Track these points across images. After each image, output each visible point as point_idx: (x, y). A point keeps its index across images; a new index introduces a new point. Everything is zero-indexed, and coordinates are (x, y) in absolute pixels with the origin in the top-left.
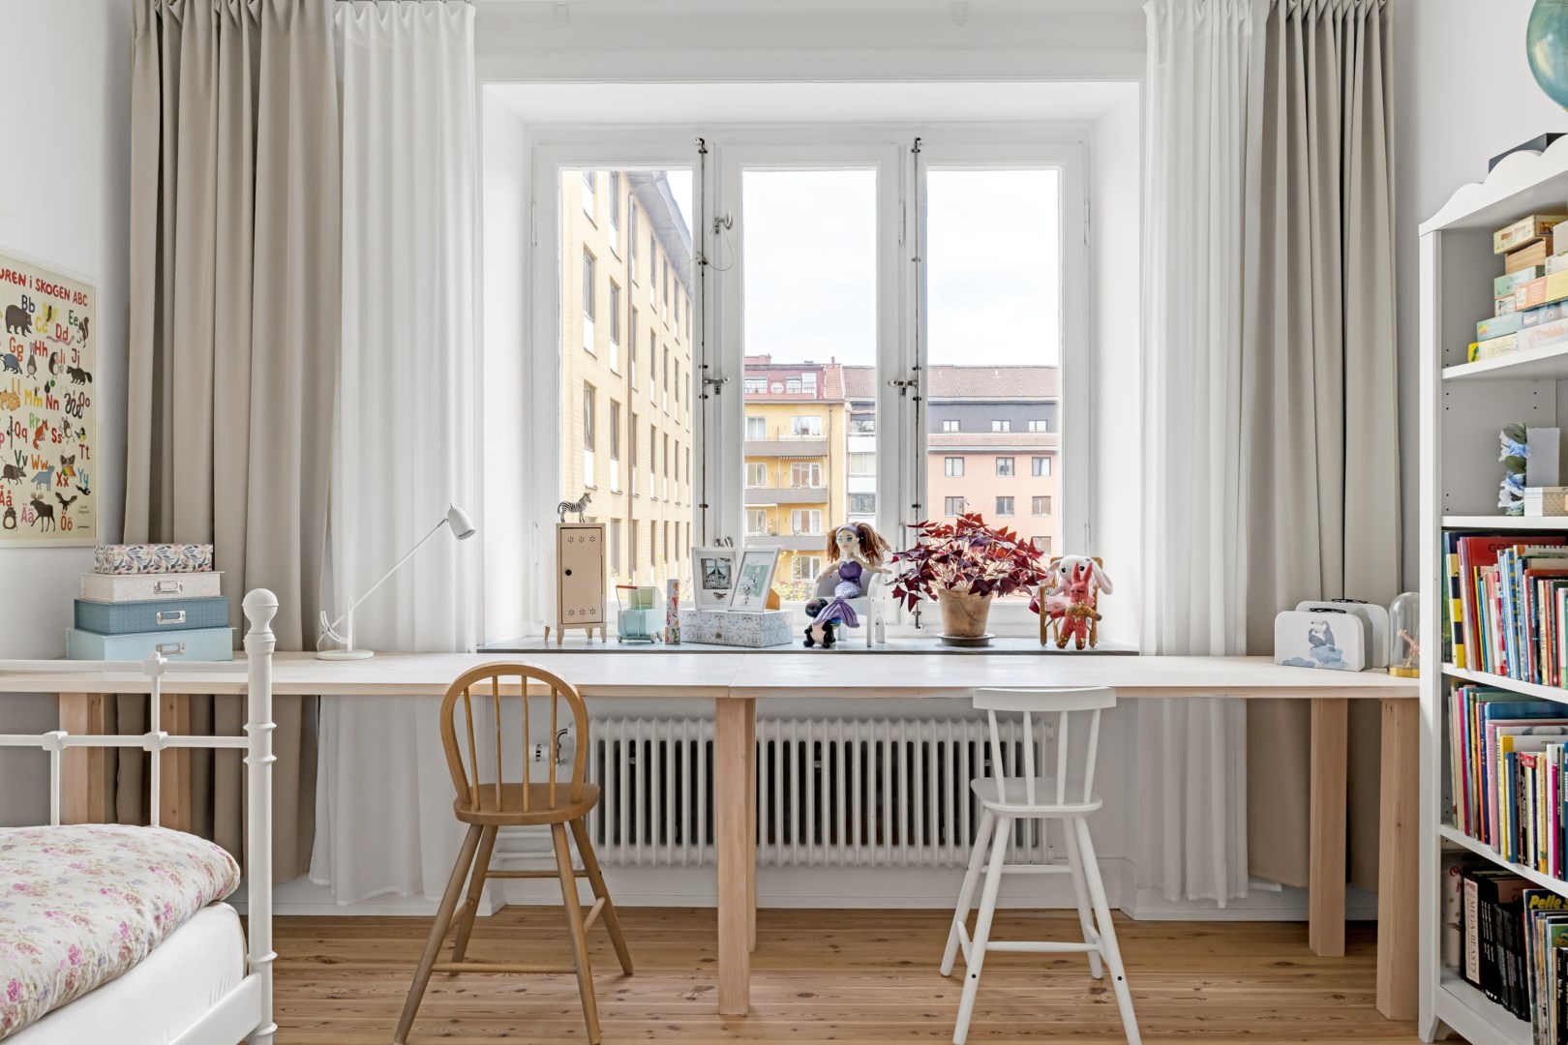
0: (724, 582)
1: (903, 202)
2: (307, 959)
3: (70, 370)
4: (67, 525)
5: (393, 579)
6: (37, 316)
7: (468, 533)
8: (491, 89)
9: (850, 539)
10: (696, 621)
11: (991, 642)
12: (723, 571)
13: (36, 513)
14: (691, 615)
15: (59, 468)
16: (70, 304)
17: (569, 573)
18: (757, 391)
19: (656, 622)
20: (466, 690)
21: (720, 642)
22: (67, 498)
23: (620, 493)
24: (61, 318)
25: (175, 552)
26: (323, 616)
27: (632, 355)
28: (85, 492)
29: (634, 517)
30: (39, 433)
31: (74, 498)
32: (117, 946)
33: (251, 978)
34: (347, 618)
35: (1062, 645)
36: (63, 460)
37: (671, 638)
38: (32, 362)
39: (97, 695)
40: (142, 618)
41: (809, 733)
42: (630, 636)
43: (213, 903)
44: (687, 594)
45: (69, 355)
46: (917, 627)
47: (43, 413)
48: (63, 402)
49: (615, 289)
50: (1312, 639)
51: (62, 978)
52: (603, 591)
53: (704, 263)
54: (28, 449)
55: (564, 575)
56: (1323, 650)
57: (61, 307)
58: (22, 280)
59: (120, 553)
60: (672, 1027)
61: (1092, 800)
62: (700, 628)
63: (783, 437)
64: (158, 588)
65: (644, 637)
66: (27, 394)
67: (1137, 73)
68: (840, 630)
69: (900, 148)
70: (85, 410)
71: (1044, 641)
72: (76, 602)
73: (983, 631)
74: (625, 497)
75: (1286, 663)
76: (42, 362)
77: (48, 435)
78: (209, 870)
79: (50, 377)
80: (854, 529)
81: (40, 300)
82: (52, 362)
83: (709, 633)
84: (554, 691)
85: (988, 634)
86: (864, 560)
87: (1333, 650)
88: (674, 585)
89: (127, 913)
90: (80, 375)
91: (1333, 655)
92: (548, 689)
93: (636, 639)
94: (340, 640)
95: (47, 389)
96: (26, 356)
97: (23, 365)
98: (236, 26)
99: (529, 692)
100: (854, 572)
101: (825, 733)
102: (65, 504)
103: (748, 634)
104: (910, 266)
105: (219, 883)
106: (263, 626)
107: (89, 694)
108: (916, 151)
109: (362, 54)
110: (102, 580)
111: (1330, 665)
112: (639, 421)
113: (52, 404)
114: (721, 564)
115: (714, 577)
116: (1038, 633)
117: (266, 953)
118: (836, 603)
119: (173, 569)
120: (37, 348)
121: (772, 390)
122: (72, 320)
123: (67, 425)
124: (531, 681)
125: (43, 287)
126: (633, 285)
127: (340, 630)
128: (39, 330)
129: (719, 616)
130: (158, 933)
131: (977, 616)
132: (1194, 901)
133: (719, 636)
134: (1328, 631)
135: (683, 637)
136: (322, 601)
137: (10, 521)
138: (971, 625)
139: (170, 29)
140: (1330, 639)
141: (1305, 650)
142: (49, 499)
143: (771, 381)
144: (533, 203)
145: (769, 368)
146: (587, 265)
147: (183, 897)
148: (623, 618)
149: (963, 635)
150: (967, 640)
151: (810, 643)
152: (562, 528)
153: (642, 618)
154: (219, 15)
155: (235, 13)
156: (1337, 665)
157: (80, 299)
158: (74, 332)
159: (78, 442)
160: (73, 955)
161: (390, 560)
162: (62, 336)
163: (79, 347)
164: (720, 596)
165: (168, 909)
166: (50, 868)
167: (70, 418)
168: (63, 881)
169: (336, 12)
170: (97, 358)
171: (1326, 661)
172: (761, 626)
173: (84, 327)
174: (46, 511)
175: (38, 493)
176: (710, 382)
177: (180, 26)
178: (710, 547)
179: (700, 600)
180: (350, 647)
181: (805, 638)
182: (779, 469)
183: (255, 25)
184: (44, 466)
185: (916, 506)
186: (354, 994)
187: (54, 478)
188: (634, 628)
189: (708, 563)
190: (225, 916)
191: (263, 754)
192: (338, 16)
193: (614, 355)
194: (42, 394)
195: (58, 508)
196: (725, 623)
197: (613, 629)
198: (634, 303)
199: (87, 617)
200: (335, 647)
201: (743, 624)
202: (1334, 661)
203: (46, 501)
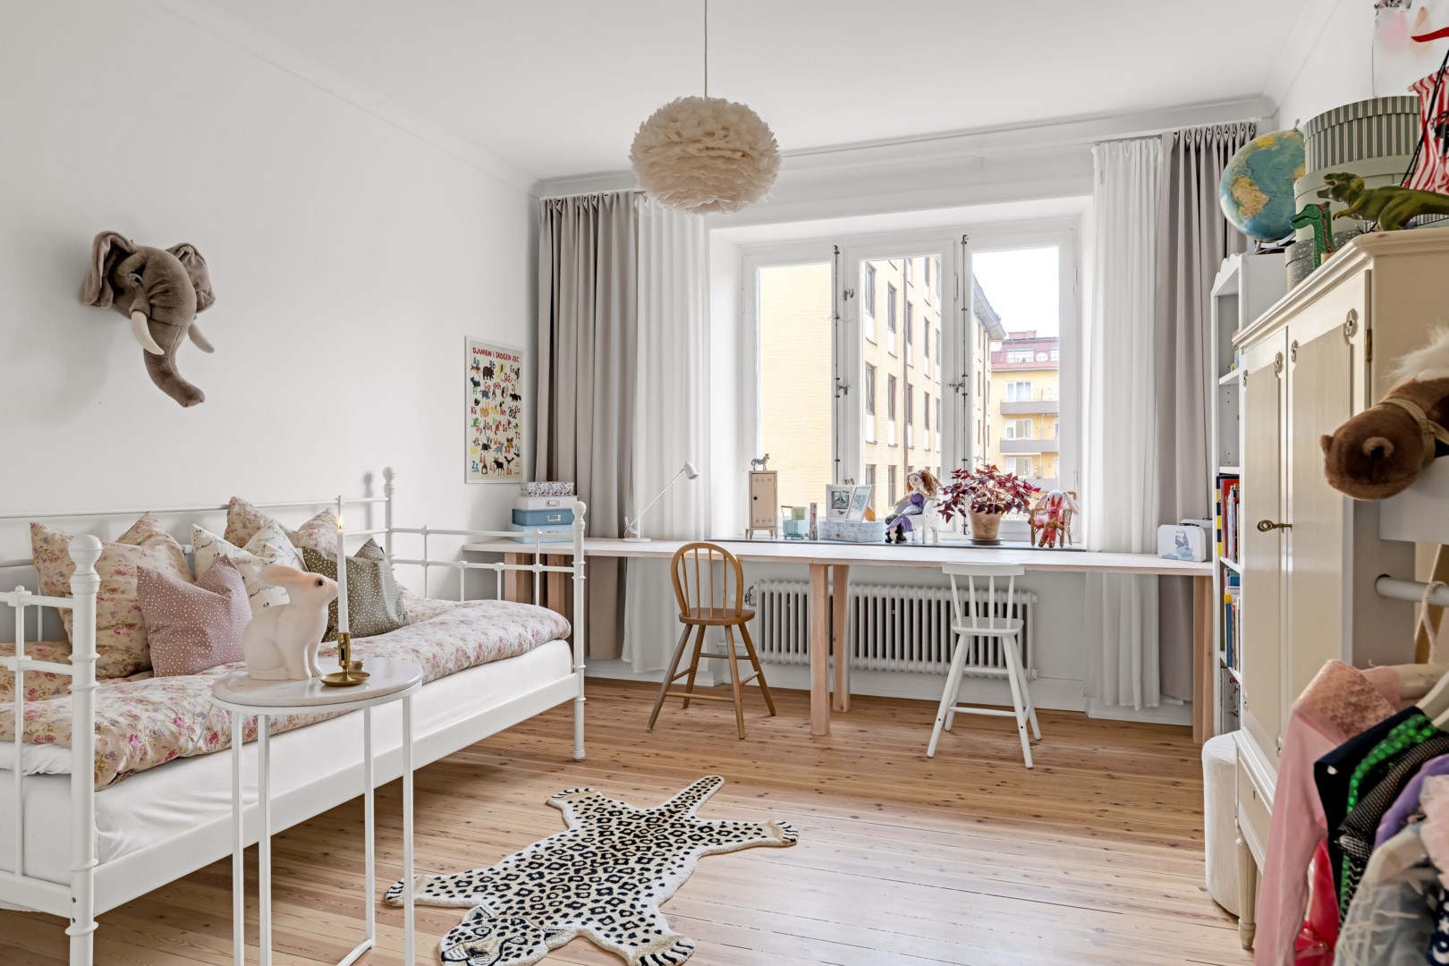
0: (844, 505)
1: (956, 274)
2: (617, 696)
3: (511, 395)
4: (509, 473)
5: (662, 497)
6: (496, 371)
7: (695, 476)
8: (714, 232)
9: (916, 480)
10: (827, 527)
11: (1001, 543)
12: (844, 499)
13: (496, 467)
14: (825, 523)
15: (506, 444)
16: (511, 362)
17: (756, 498)
18: (1024, 360)
19: (804, 527)
20: (683, 556)
21: (839, 539)
22: (509, 459)
23: (896, 446)
24: (507, 370)
25: (556, 486)
26: (626, 519)
27: (908, 337)
28: (518, 455)
29: (909, 465)
30: (497, 427)
31: (513, 459)
32: (517, 641)
33: (573, 674)
34: (636, 522)
35: (1041, 545)
36: (508, 440)
37: (812, 536)
38: (494, 393)
39: (521, 554)
40: (542, 518)
41: (888, 593)
42: (790, 535)
43: (558, 639)
44: (822, 512)
45: (510, 387)
46: (965, 534)
47: (499, 418)
48: (508, 411)
49: (892, 290)
50: (1177, 542)
51: (497, 646)
52: (775, 509)
53: (837, 318)
54: (492, 436)
55: (754, 500)
56: (1183, 549)
57: (507, 364)
58: (490, 354)
59: (532, 486)
60: (784, 736)
61: (1012, 628)
62: (828, 531)
63: (1046, 398)
64: (548, 503)
65: (798, 535)
66: (492, 409)
67: (1087, 190)
68: (906, 535)
69: (954, 242)
70: (518, 415)
71: (1033, 543)
72: (513, 510)
73: (995, 536)
74: (901, 449)
75: (1164, 557)
76: (498, 392)
77: (501, 428)
78: (556, 623)
79: (502, 399)
80: (920, 474)
81: (497, 362)
82: (503, 392)
83: (833, 533)
84: (725, 557)
85: (999, 537)
86: (926, 492)
87: (1187, 549)
88: (814, 506)
89: (522, 630)
90: (515, 397)
91: (1188, 552)
92: (722, 558)
93: (793, 536)
94: (635, 532)
95: (501, 405)
96: (491, 391)
97: (490, 395)
98: (587, 212)
99: (713, 558)
100: (919, 500)
101: (897, 594)
102: (509, 462)
103: (853, 534)
104: (960, 312)
105: (561, 630)
106: (580, 518)
107: (517, 554)
108: (964, 243)
109: (648, 220)
110: (522, 499)
111: (1186, 558)
112: (914, 390)
113: (503, 412)
114: (844, 494)
115: (838, 502)
116: (1030, 539)
117: (580, 664)
118: (901, 517)
119: (555, 494)
120: (497, 386)
121: (1038, 359)
122: (512, 370)
123: (509, 423)
124: (713, 552)
125: (499, 355)
126: (908, 285)
127: (634, 527)
128: (498, 377)
129: (839, 524)
130: (533, 642)
131: (990, 526)
132: (1124, 707)
133: (838, 536)
134: (1185, 537)
135: (819, 536)
136: (627, 511)
137: (484, 470)
138: (986, 531)
139: (557, 217)
140: (1186, 542)
141: (1172, 548)
142: (502, 460)
143: (1036, 352)
144: (743, 289)
145: (1034, 341)
146: (868, 275)
147: (545, 631)
148: (786, 524)
149: (981, 538)
150: (985, 541)
151: (889, 540)
152: (752, 474)
153: (796, 525)
154: (579, 208)
155: (586, 206)
156: (1189, 558)
157: (516, 359)
158: (513, 376)
159: (515, 431)
160: (501, 640)
161: (661, 487)
162: (507, 379)
163: (515, 383)
164: (842, 513)
165: (538, 633)
166: (494, 612)
167: (511, 419)
168: (499, 616)
169: (634, 200)
170: (524, 389)
171: (1184, 555)
172: (860, 530)
173: (517, 373)
174: (500, 465)
175: (496, 456)
176: (840, 388)
177: (561, 214)
178: (841, 485)
179: (829, 514)
180: (639, 536)
181: (886, 537)
182: (1043, 423)
183: (596, 210)
184: (499, 443)
185: (964, 460)
186: (636, 711)
187: (504, 449)
188: (791, 531)
189: (836, 494)
190: (564, 645)
191: (580, 575)
192: (636, 202)
193: (892, 341)
194: (498, 408)
195: (505, 463)
196: (841, 528)
197: (781, 532)
198: (909, 298)
199: (517, 518)
200: (634, 536)
201: (850, 529)
202: (1188, 556)
203: (500, 461)
